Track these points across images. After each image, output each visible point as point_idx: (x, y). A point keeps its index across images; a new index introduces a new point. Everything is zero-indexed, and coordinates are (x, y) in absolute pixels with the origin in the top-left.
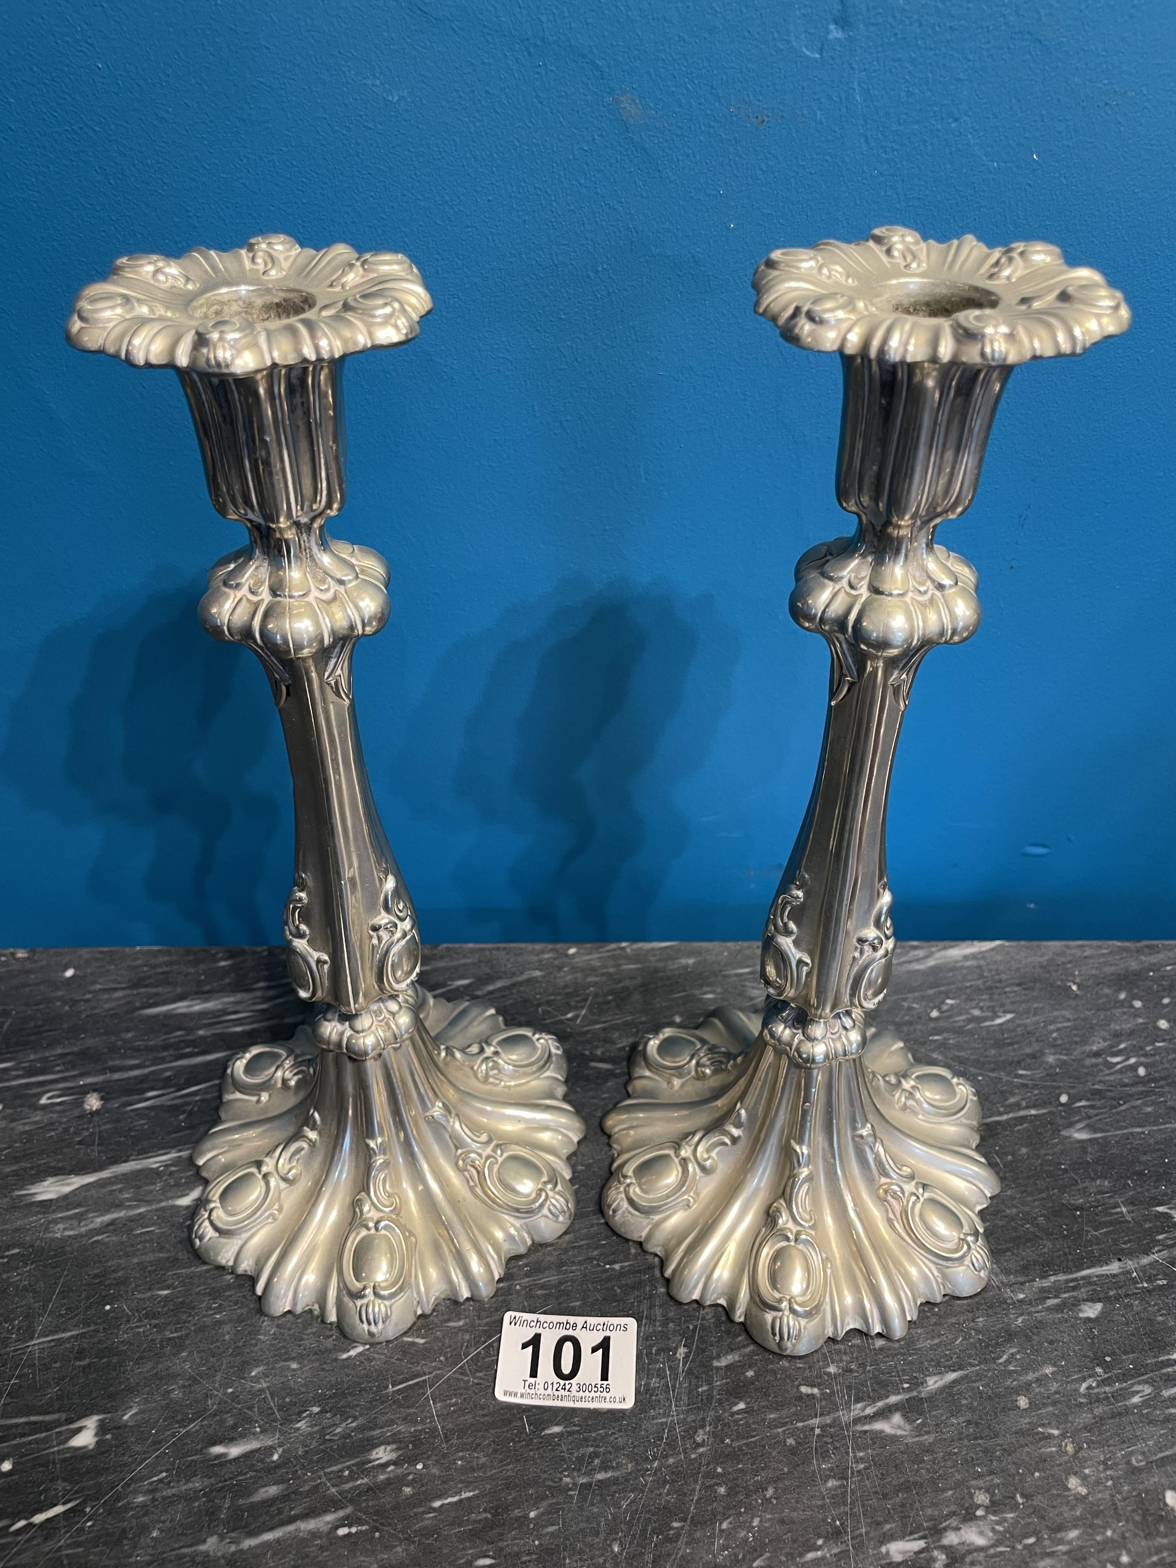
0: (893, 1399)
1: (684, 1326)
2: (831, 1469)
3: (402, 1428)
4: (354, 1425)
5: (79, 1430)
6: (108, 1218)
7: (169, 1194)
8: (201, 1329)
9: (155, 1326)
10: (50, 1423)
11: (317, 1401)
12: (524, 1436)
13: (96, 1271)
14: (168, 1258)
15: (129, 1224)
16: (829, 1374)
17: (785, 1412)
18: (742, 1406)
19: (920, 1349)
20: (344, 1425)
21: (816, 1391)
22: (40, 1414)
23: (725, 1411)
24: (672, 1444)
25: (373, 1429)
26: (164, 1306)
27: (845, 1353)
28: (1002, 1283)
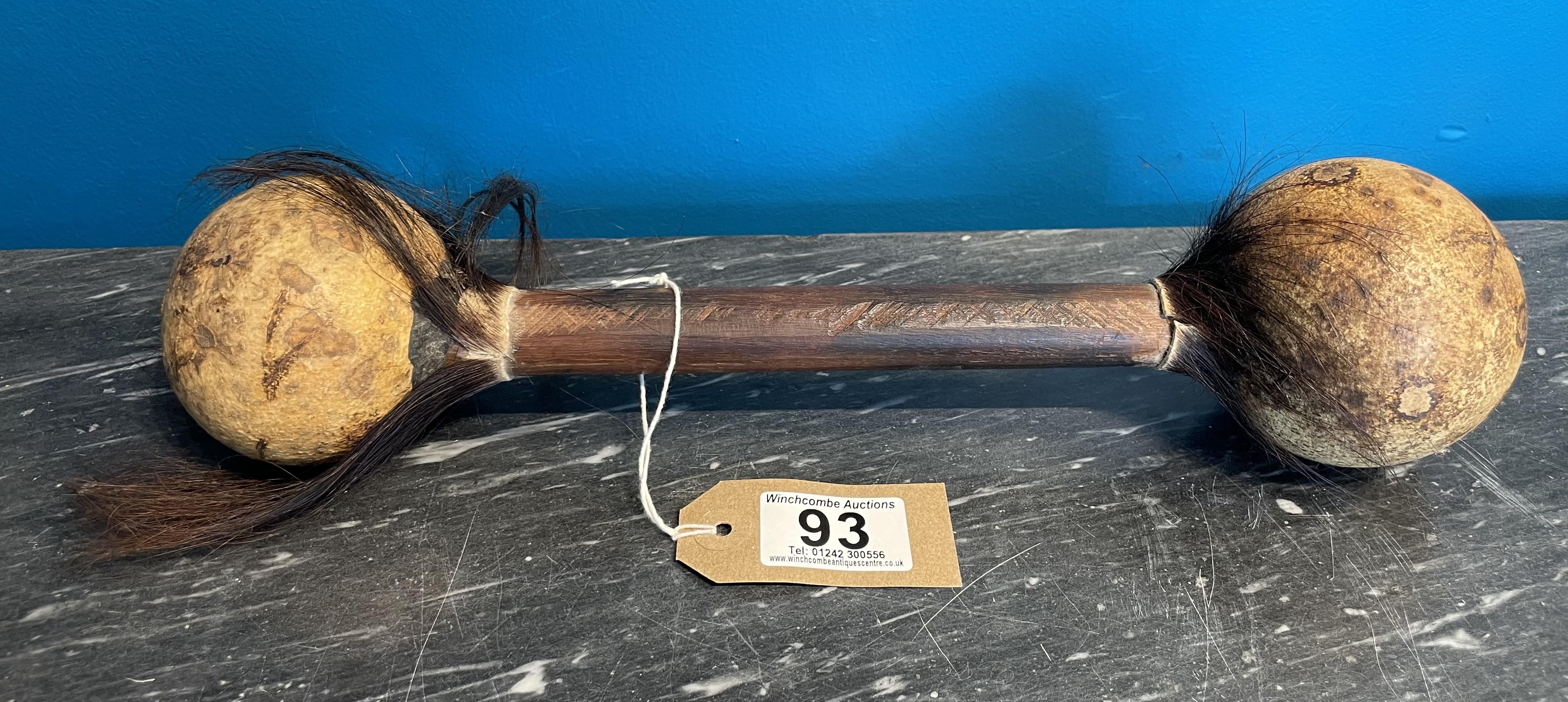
0: (1451, 617)
1: (1196, 558)
2: (1405, 683)
3: (903, 659)
4: (847, 658)
5: (522, 676)
6: (508, 477)
7: (574, 454)
8: (646, 575)
9: (589, 574)
10: (484, 671)
11: (798, 637)
12: (1045, 663)
13: (506, 526)
14: (589, 511)
15: (535, 482)
16: (1372, 597)
17: (1335, 633)
18: (1284, 628)
19: (1465, 572)
20: (835, 659)
21: (1363, 612)
22: (471, 663)
23: (1267, 634)
24: (1217, 665)
25: (870, 662)
26: (595, 555)
27: (1384, 577)
28: (1533, 510)
